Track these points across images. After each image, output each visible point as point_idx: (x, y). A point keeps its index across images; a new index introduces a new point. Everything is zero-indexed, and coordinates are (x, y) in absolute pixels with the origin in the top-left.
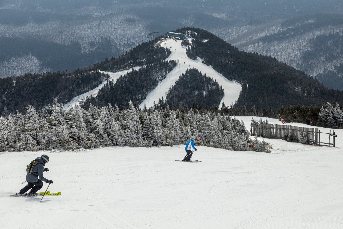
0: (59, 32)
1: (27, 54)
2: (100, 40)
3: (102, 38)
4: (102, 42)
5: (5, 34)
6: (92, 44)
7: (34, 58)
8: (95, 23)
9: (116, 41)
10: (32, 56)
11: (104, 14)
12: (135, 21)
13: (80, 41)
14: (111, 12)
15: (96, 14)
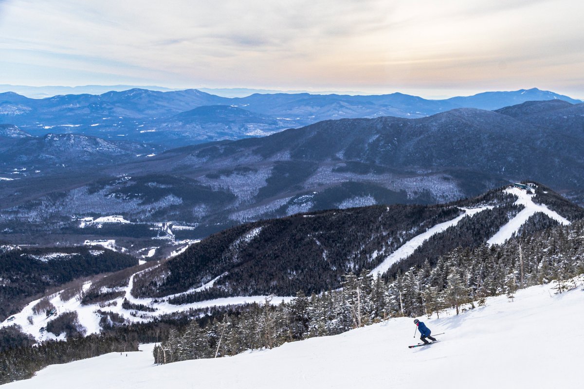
0: (392, 182)
1: (367, 195)
2: (422, 191)
3: (424, 189)
4: (423, 192)
5: (352, 179)
6: (415, 193)
7: (372, 199)
8: (419, 178)
9: (434, 193)
10: (370, 197)
11: (426, 172)
12: (449, 179)
13: (407, 190)
14: (431, 171)
15: (419, 172)
